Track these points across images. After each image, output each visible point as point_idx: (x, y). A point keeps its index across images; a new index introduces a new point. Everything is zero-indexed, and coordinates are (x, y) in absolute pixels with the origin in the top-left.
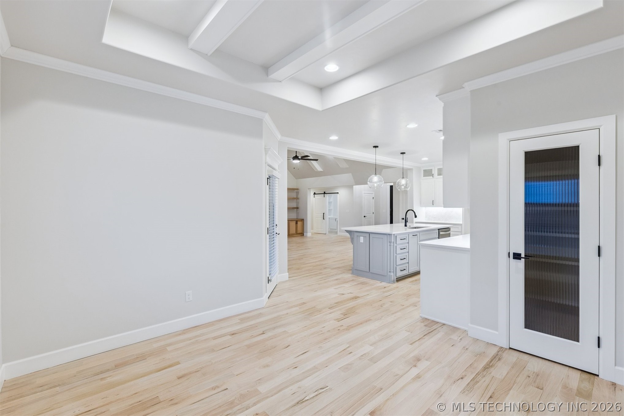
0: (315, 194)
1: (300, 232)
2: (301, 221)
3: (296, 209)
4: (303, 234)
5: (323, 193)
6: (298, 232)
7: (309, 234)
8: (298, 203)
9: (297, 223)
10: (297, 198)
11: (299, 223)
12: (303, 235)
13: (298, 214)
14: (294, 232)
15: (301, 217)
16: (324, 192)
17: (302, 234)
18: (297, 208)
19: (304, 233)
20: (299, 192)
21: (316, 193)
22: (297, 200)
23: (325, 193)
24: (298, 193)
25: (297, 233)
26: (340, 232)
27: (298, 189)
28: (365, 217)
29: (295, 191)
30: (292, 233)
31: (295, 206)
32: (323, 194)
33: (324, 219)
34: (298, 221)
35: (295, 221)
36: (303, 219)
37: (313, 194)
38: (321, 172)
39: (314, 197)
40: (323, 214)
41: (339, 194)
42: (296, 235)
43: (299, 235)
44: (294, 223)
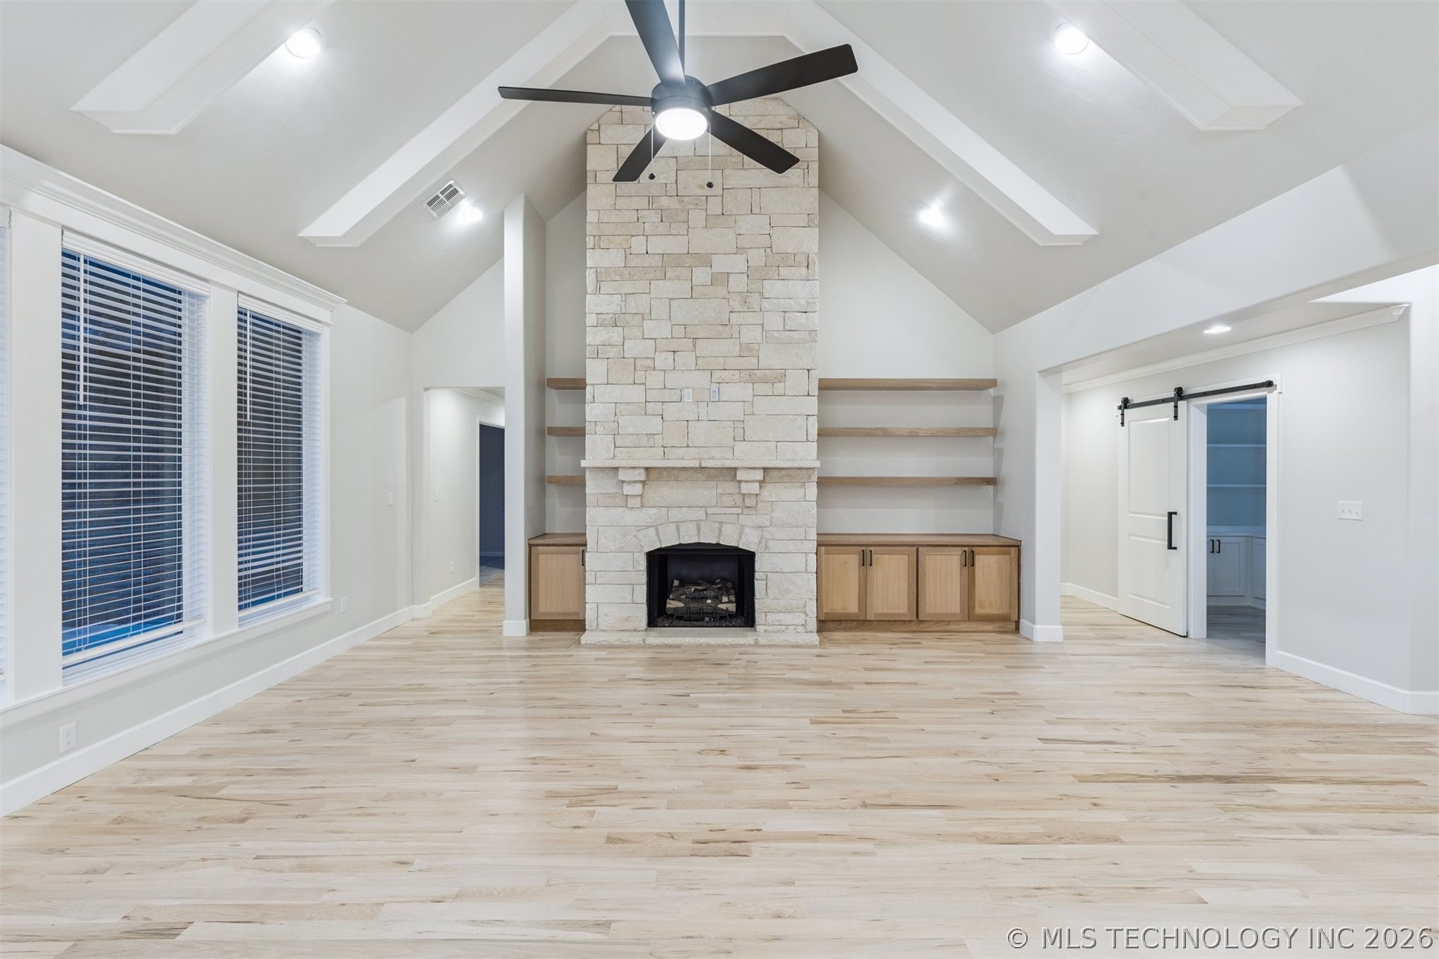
0: (1126, 404)
1: (995, 611)
2: (999, 554)
3: (990, 488)
4: (1017, 623)
5: (1172, 394)
6: (980, 610)
7: (1045, 631)
8: (998, 454)
9: (969, 560)
10: (994, 432)
11: (988, 564)
12: (1013, 626)
13: (998, 509)
14: (953, 604)
15: (1011, 531)
16: (1179, 390)
17: (1010, 624)
18: (997, 483)
19: (1022, 620)
20: (1001, 398)
21: (1136, 401)
22: (994, 437)
23: (1180, 394)
24: (998, 402)
25: (970, 614)
27: (992, 383)
30: (938, 611)
31: (989, 474)
32: (1173, 404)
33: (1170, 547)
34: (976, 549)
35: (959, 551)
36: (1010, 543)
37: (1120, 408)
38: (1090, 241)
39: (1123, 424)
40: (1167, 518)
41: (1279, 389)
42: (964, 626)
43: (990, 627)
44: (953, 560)
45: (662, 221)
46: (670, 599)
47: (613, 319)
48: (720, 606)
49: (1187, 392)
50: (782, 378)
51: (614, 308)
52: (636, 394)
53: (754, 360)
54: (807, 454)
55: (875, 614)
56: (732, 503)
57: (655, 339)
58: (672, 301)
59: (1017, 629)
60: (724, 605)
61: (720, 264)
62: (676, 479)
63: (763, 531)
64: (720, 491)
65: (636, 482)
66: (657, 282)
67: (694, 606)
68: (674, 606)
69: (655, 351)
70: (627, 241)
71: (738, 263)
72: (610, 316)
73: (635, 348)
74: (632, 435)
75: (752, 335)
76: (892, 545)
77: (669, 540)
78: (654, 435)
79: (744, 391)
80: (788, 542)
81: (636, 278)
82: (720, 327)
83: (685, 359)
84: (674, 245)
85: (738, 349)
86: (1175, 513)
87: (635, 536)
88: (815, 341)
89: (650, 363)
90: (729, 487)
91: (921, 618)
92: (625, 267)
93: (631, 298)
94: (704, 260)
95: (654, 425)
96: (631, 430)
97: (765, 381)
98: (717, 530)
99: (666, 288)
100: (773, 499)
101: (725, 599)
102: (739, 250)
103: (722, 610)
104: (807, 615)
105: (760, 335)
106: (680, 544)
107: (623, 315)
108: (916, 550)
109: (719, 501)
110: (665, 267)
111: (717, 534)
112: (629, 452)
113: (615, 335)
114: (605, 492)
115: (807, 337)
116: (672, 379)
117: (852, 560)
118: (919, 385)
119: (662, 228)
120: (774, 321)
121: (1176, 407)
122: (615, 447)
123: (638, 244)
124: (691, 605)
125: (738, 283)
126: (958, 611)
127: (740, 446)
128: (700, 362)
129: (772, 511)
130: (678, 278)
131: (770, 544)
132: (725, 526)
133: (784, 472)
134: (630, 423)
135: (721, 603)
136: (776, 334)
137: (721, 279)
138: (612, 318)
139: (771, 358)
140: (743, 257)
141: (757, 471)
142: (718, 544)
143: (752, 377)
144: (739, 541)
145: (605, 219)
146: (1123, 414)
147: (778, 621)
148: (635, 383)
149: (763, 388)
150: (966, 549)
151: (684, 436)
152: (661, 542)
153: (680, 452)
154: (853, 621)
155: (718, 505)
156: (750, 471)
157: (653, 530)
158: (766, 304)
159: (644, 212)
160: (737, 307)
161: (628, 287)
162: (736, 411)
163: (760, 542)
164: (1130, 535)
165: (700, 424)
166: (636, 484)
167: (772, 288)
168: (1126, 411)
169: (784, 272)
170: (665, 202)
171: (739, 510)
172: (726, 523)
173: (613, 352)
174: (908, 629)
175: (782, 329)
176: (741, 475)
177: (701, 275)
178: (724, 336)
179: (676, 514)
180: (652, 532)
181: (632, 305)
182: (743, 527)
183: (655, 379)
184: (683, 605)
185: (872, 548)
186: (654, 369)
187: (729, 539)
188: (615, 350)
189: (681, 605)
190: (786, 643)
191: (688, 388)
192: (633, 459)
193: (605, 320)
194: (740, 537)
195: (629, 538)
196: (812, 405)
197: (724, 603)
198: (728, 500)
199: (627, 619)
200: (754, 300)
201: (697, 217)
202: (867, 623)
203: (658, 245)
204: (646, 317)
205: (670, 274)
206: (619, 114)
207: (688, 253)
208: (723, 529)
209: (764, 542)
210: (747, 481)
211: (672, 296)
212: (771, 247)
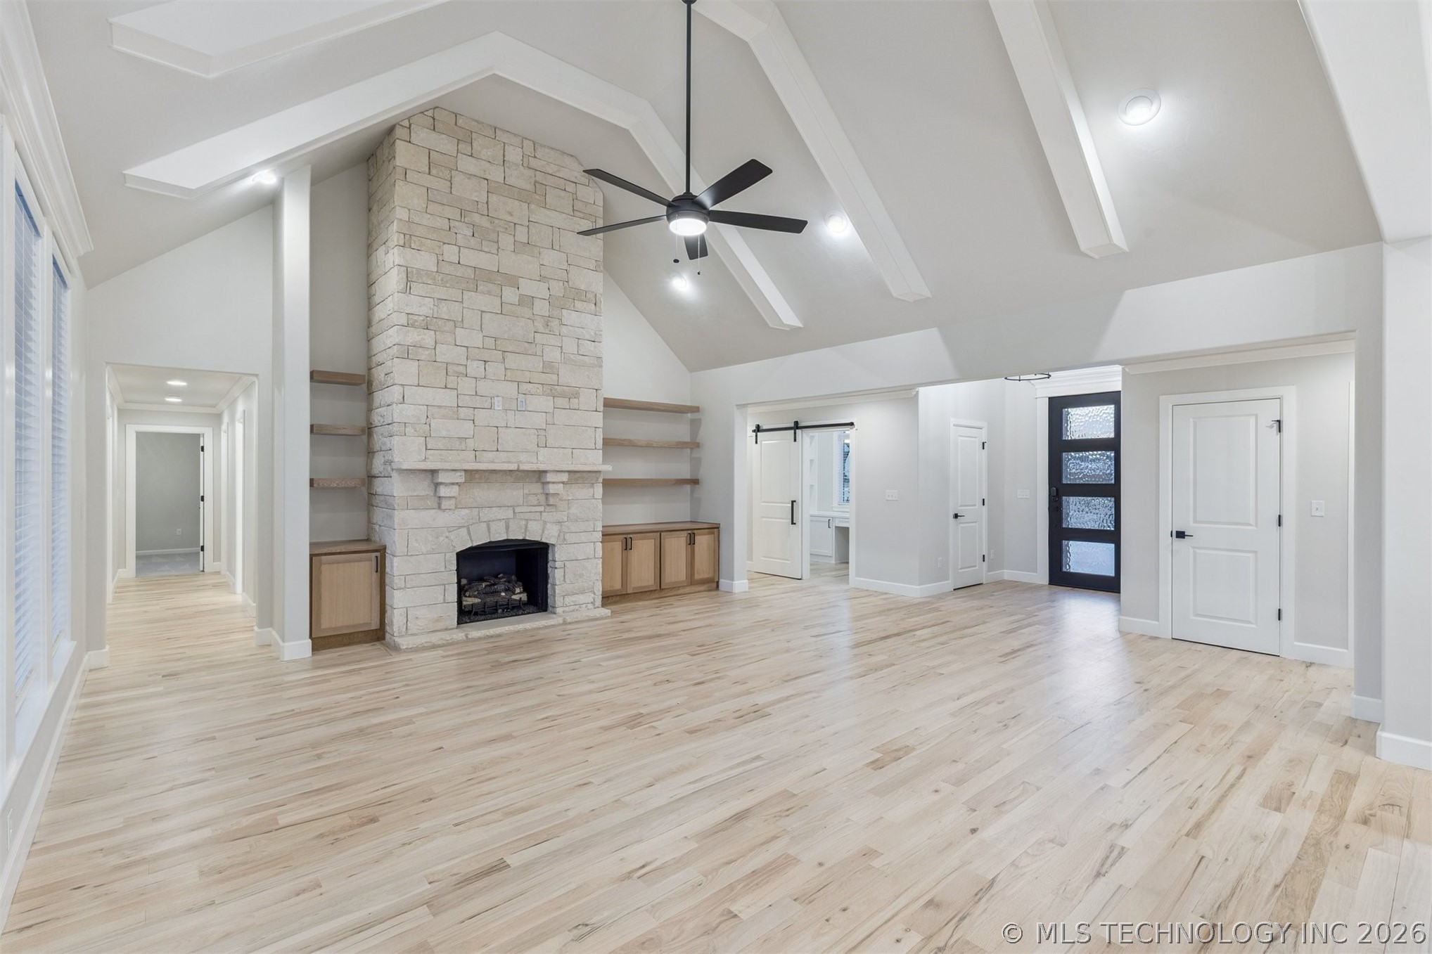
0: (758, 429)
1: (706, 575)
2: (709, 534)
3: (688, 487)
4: (718, 582)
5: (792, 425)
6: (697, 577)
7: (740, 585)
8: (696, 463)
9: (691, 541)
10: (694, 445)
11: (703, 541)
12: (715, 585)
13: (696, 503)
14: (682, 576)
15: (708, 516)
16: (796, 423)
17: (713, 584)
18: (695, 482)
19: (721, 580)
20: (699, 421)
21: (765, 427)
22: (692, 449)
23: (797, 426)
24: (696, 425)
25: (692, 581)
26: (857, 576)
27: (696, 410)
28: (956, 516)
29: (685, 415)
30: (673, 580)
31: (687, 475)
32: (793, 431)
33: (793, 523)
34: (695, 532)
35: (685, 534)
36: (715, 526)
37: (754, 431)
38: (795, 330)
39: (756, 442)
40: (790, 505)
41: (856, 428)
42: (687, 590)
43: (702, 588)
44: (682, 540)
45: (473, 235)
46: (466, 596)
47: (425, 322)
48: (514, 597)
49: (801, 424)
50: (576, 395)
51: (425, 311)
52: (448, 398)
53: (555, 377)
54: (594, 460)
55: (633, 588)
56: (536, 503)
57: (467, 347)
58: (484, 314)
59: (718, 587)
60: (517, 596)
61: (528, 288)
62: (487, 481)
63: (561, 526)
64: (526, 491)
65: (453, 484)
66: (470, 293)
67: (490, 600)
68: (471, 603)
69: (467, 359)
70: (440, 247)
71: (539, 290)
72: (421, 318)
73: (446, 353)
74: (444, 438)
75: (553, 355)
76: (643, 533)
77: (480, 539)
78: (466, 438)
79: (546, 403)
80: (581, 534)
81: (448, 285)
82: (526, 345)
83: (495, 369)
84: (485, 261)
85: (541, 366)
86: (795, 501)
87: (447, 537)
88: (601, 366)
89: (462, 369)
90: (536, 488)
91: (662, 587)
92: (437, 272)
93: (443, 303)
94: (513, 282)
95: (466, 429)
96: (444, 433)
97: (563, 396)
98: (524, 527)
99: (481, 300)
100: (570, 498)
101: (518, 590)
102: (543, 278)
103: (516, 600)
104: (595, 594)
105: (559, 356)
106: (490, 542)
107: (435, 320)
108: (659, 533)
109: (525, 500)
110: (477, 281)
111: (523, 531)
112: (441, 455)
113: (428, 338)
114: (415, 494)
115: (596, 363)
116: (484, 387)
117: (618, 546)
118: (656, 407)
119: (473, 242)
120: (570, 346)
121: (795, 433)
122: (426, 449)
123: (450, 253)
124: (488, 600)
125: (541, 308)
126: (685, 579)
127: (543, 451)
128: (509, 373)
129: (569, 508)
130: (489, 293)
131: (567, 536)
132: (530, 523)
133: (578, 475)
134: (444, 427)
135: (514, 594)
136: (572, 356)
137: (527, 301)
138: (424, 320)
139: (568, 377)
140: (546, 285)
141: (563, 474)
142: (524, 540)
143: (553, 391)
144: (542, 536)
145: (416, 220)
146: (756, 436)
147: (573, 601)
148: (446, 387)
149: (562, 402)
150: (690, 532)
151: (494, 441)
152: (472, 541)
153: (491, 455)
154: (617, 596)
155: (525, 504)
156: (558, 474)
157: (465, 530)
158: (564, 330)
159: (457, 223)
160: (541, 329)
161: (441, 293)
162: (539, 420)
163: (559, 536)
164: (762, 517)
165: (509, 430)
166: (453, 486)
167: (569, 317)
168: (758, 433)
169: (578, 304)
170: (476, 218)
171: (542, 509)
172: (531, 520)
173: (424, 355)
174: (654, 597)
175: (576, 353)
176: (550, 477)
177: (510, 295)
178: (530, 352)
179: (487, 514)
180: (464, 531)
181: (444, 310)
182: (545, 523)
183: (466, 385)
184: (480, 600)
185: (631, 536)
186: (466, 376)
187: (534, 536)
188: (427, 352)
189: (477, 601)
190: (587, 618)
191: (497, 396)
192: (446, 461)
193: (416, 321)
194: (543, 532)
195: (441, 539)
196: (598, 419)
197: (517, 594)
198: (533, 500)
199: (439, 619)
200: (554, 324)
201: (506, 241)
202: (626, 597)
203: (470, 258)
204: (458, 324)
205: (481, 288)
206: (432, 120)
207: (498, 271)
208: (529, 526)
209: (562, 537)
210: (553, 483)
211: (484, 309)
212: (568, 282)
